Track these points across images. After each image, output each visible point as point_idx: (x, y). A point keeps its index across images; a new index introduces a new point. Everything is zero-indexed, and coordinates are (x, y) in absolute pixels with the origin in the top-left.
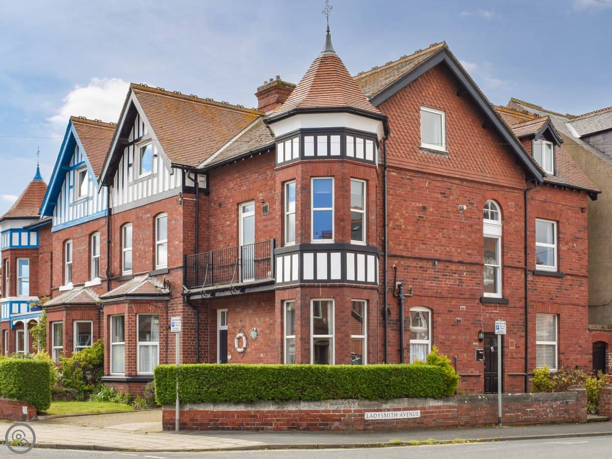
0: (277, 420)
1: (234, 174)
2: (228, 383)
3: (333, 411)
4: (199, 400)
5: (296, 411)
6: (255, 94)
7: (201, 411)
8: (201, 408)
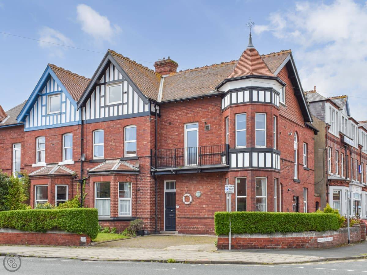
0: (283, 243)
1: (182, 107)
2: (261, 222)
3: (307, 238)
4: (244, 232)
5: (291, 238)
6: (154, 65)
7: (244, 238)
8: (243, 236)
